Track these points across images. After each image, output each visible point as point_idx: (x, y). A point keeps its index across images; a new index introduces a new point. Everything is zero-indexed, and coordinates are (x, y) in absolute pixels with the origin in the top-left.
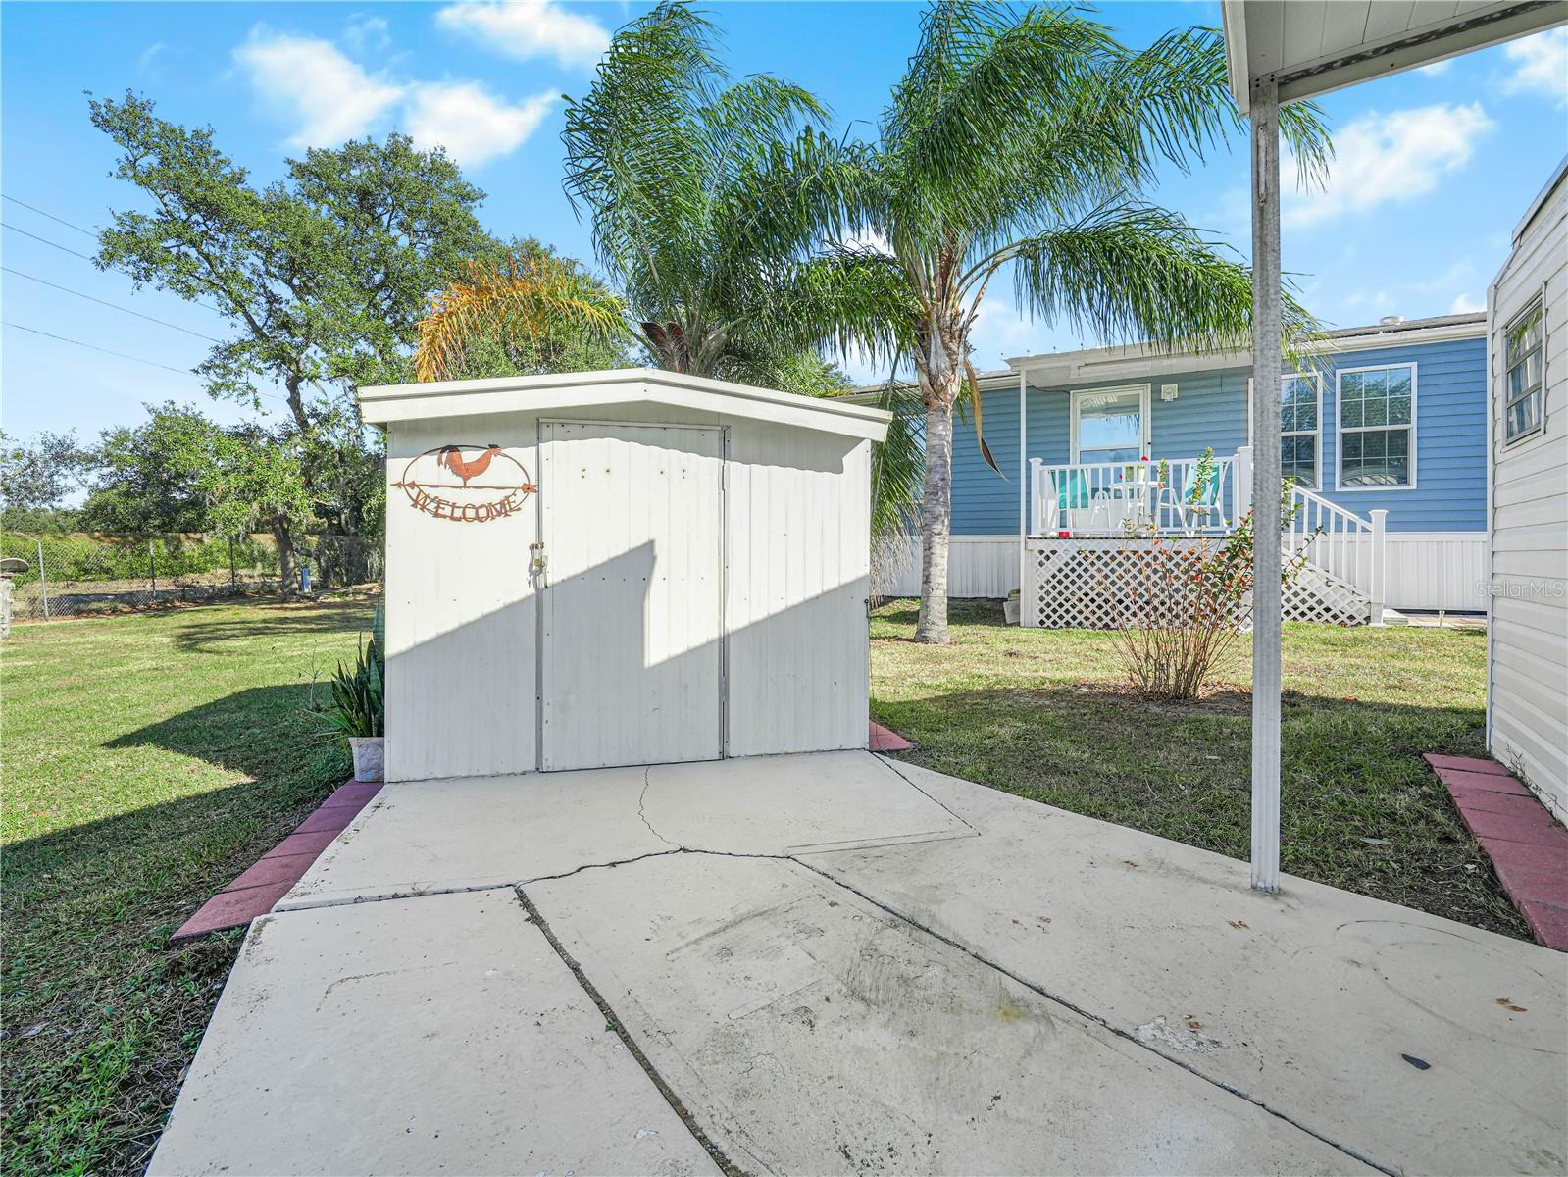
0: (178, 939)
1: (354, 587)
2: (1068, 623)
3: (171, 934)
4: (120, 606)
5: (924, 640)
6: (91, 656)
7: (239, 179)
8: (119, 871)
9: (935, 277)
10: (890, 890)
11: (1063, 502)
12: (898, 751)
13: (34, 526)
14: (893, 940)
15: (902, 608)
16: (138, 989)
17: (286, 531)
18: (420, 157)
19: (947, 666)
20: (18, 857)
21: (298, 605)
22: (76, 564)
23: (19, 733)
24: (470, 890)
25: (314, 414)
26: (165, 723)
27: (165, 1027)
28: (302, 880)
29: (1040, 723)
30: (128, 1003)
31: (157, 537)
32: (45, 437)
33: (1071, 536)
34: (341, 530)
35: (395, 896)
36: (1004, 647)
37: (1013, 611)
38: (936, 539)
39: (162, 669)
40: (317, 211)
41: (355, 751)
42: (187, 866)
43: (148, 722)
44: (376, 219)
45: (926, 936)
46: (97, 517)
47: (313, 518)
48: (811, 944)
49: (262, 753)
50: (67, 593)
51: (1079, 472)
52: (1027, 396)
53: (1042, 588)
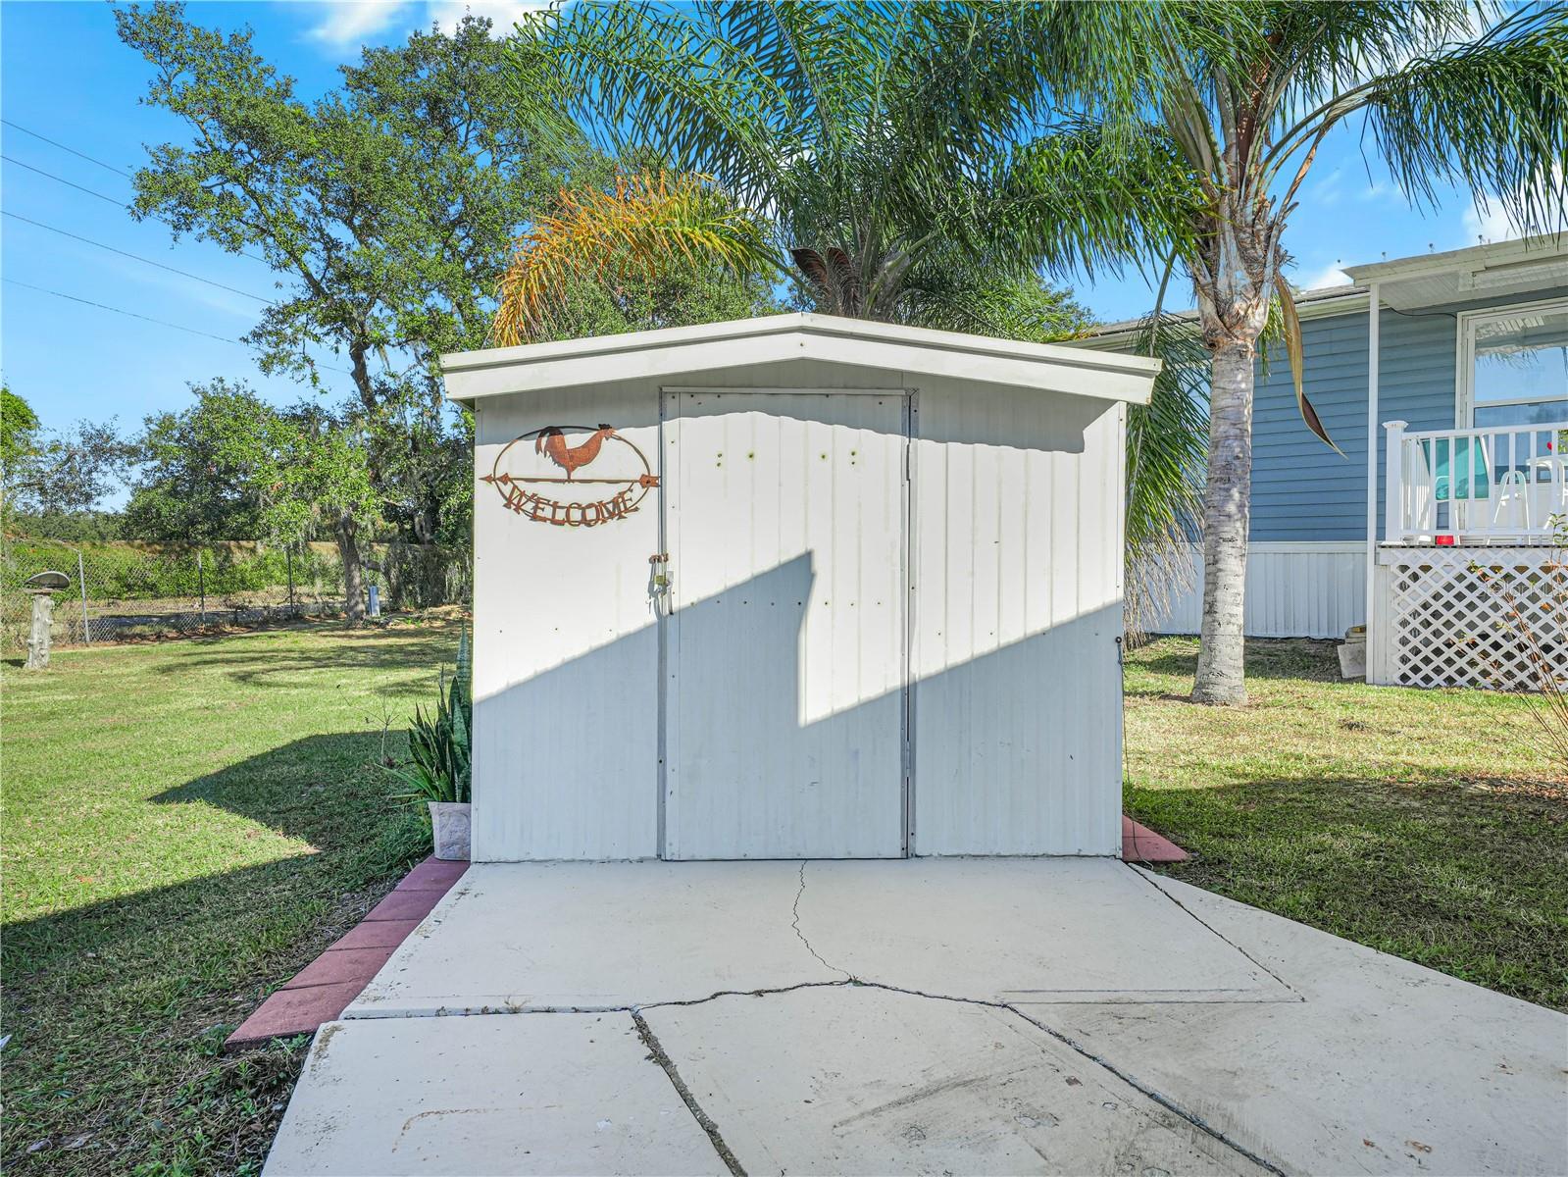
0: (234, 1043)
1: (430, 609)
2: (1450, 681)
3: (226, 1037)
4: (165, 630)
5: (1207, 700)
6: (135, 690)
7: (285, 93)
8: (169, 956)
9: (1226, 152)
10: (1158, 1069)
11: (1442, 490)
12: (1167, 863)
13: (71, 532)
14: (1166, 1146)
15: (1170, 651)
16: (189, 1102)
17: (351, 538)
18: (500, 45)
19: (1244, 740)
20: (61, 929)
21: (365, 632)
22: (118, 578)
23: (60, 780)
24: (576, 1011)
25: (383, 390)
26: (218, 775)
27: (218, 1153)
28: (375, 980)
29: (1405, 836)
30: (179, 1119)
31: (205, 546)
32: (83, 426)
33: (1457, 542)
34: (414, 538)
35: (485, 1011)
36: (1339, 714)
37: (1354, 659)
38: (1225, 548)
39: (213, 709)
40: (378, 128)
41: (436, 820)
42: (244, 954)
43: (199, 773)
44: (449, 133)
45: (1219, 1147)
46: (138, 522)
47: (381, 523)
48: (1042, 1135)
49: (326, 818)
50: (109, 613)
51: (1471, 441)
52: (1381, 324)
53: (1404, 623)
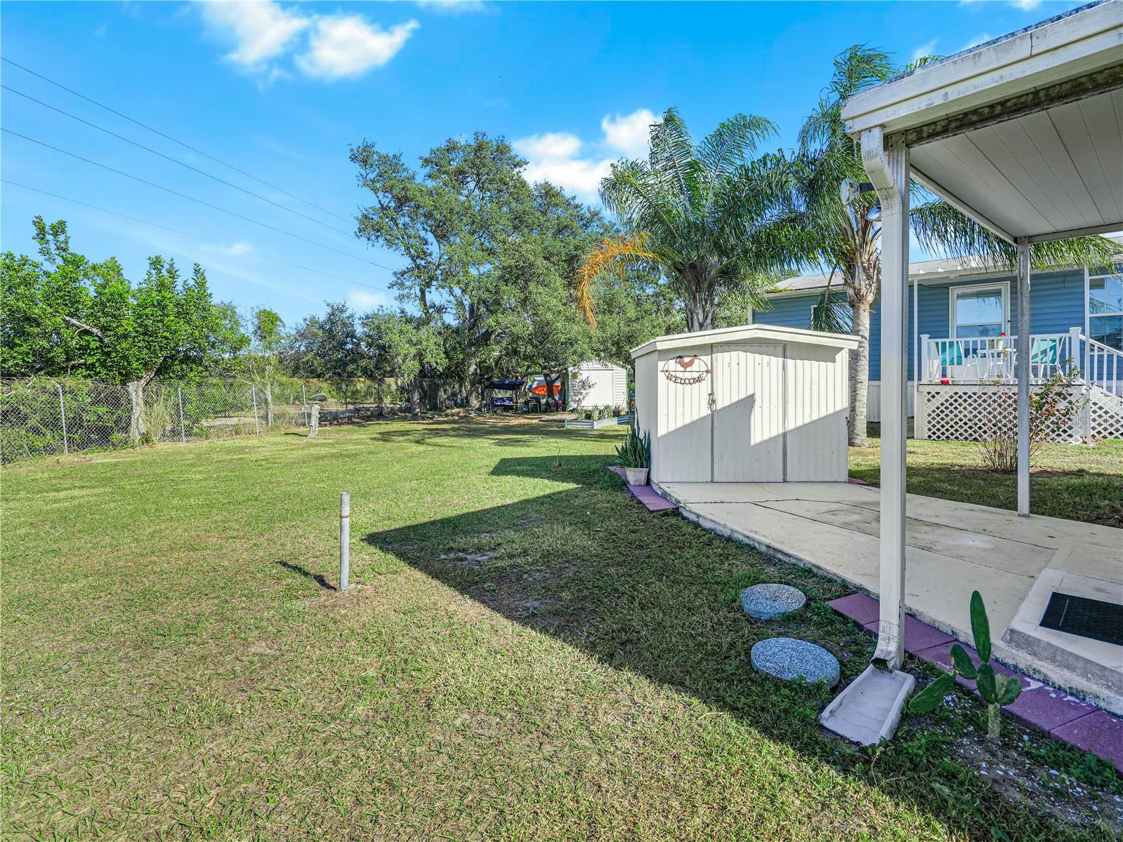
2: (947, 437)
5: (852, 444)
9: (857, 232)
11: (944, 362)
12: (861, 484)
19: (871, 457)
25: (433, 306)
33: (950, 383)
38: (860, 385)
51: (955, 343)
52: (919, 290)
53: (929, 415)
